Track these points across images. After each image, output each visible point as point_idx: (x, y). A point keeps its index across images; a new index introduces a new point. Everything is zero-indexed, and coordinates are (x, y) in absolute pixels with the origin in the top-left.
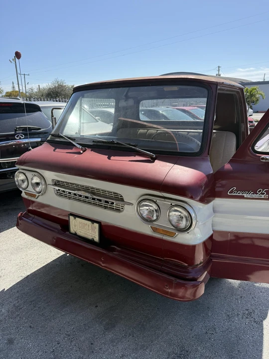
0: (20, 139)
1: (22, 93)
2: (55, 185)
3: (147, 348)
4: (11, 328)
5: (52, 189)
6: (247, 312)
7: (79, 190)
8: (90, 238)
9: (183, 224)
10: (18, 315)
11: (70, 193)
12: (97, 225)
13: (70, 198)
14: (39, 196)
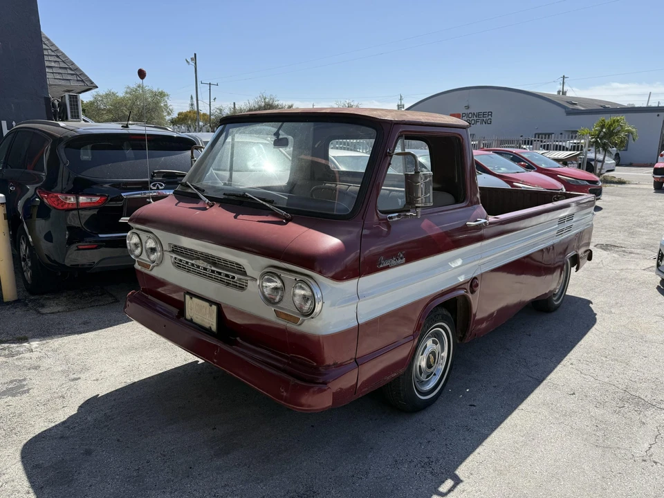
0: (158, 189)
1: (204, 115)
2: (173, 251)
3: (262, 481)
4: (93, 439)
5: (169, 258)
6: (426, 460)
7: (198, 259)
8: (207, 326)
9: (307, 307)
10: (106, 426)
11: (187, 263)
12: (214, 308)
13: (189, 271)
14: (154, 267)
